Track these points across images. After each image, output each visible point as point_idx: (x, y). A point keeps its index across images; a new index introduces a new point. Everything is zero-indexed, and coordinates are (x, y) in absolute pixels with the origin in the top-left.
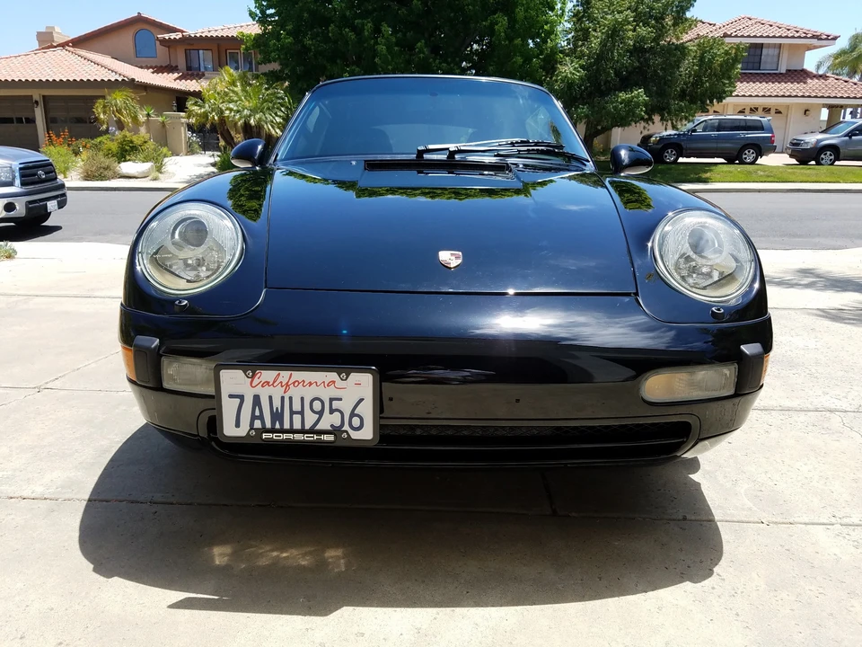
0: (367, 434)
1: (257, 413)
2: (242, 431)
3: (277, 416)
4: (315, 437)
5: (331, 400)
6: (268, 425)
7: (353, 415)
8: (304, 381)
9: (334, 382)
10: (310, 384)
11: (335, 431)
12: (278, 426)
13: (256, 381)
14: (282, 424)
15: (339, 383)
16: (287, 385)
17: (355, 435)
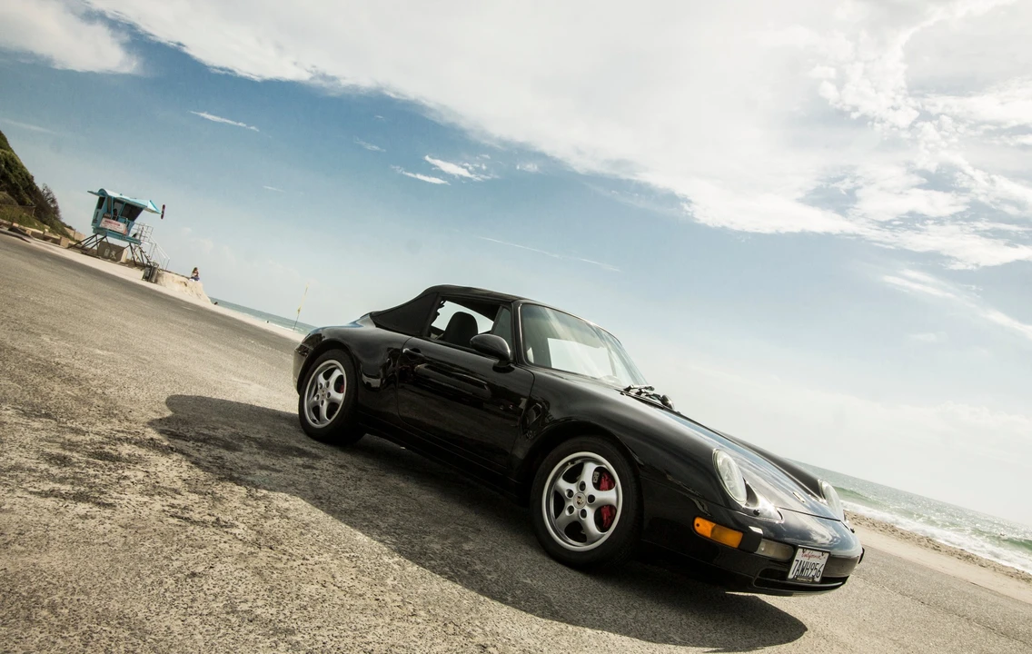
4: (808, 580)
5: (817, 564)
7: (819, 571)
9: (820, 556)
10: (815, 556)
13: (804, 554)
16: (810, 556)
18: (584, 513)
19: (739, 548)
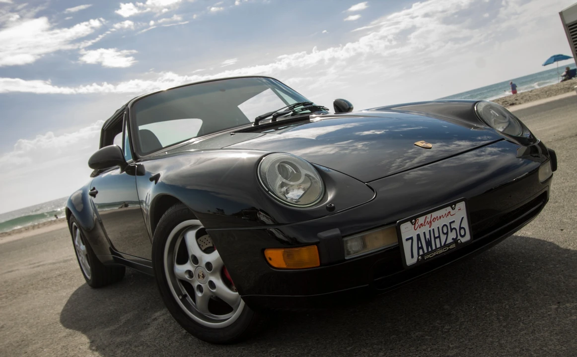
0: (468, 237)
1: (420, 246)
2: (415, 260)
3: (429, 243)
4: (448, 248)
5: (450, 223)
6: (426, 251)
7: (461, 228)
8: (437, 217)
9: (450, 212)
10: (440, 217)
11: (455, 240)
12: (430, 250)
13: (417, 225)
14: (431, 248)
15: (452, 212)
16: (431, 222)
17: (463, 240)
18: (212, 285)
19: (321, 265)
